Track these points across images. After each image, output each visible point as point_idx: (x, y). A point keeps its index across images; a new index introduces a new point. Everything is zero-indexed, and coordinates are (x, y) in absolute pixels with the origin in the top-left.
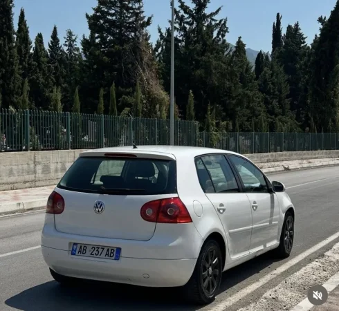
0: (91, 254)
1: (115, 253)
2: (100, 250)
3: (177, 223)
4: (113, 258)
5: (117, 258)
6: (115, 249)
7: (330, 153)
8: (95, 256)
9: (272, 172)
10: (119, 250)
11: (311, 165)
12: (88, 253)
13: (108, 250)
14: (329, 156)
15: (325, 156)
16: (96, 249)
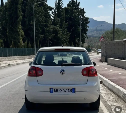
0: (61, 92)
1: (72, 90)
2: (65, 90)
3: (95, 76)
4: (72, 92)
5: (74, 92)
6: (72, 89)
7: (20, 57)
8: (63, 92)
9: (5, 66)
10: (74, 89)
11: (17, 63)
12: (59, 92)
13: (69, 89)
14: (20, 59)
15: (19, 59)
16: (63, 90)
